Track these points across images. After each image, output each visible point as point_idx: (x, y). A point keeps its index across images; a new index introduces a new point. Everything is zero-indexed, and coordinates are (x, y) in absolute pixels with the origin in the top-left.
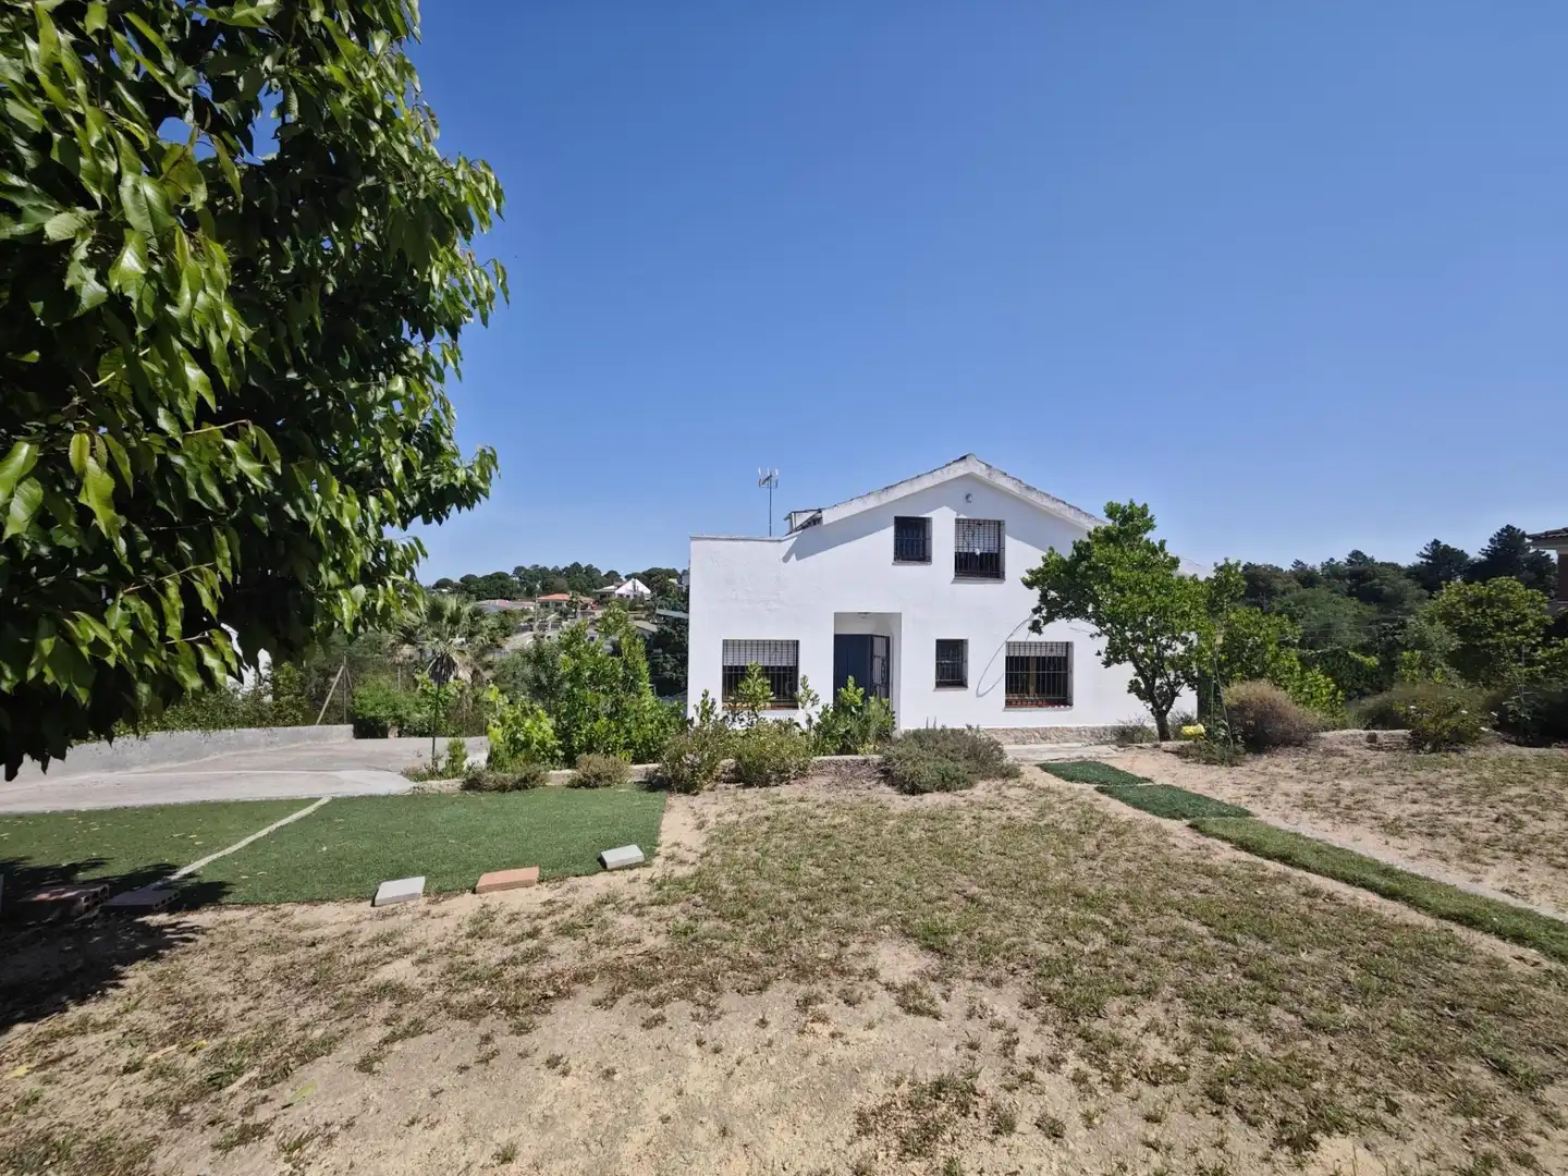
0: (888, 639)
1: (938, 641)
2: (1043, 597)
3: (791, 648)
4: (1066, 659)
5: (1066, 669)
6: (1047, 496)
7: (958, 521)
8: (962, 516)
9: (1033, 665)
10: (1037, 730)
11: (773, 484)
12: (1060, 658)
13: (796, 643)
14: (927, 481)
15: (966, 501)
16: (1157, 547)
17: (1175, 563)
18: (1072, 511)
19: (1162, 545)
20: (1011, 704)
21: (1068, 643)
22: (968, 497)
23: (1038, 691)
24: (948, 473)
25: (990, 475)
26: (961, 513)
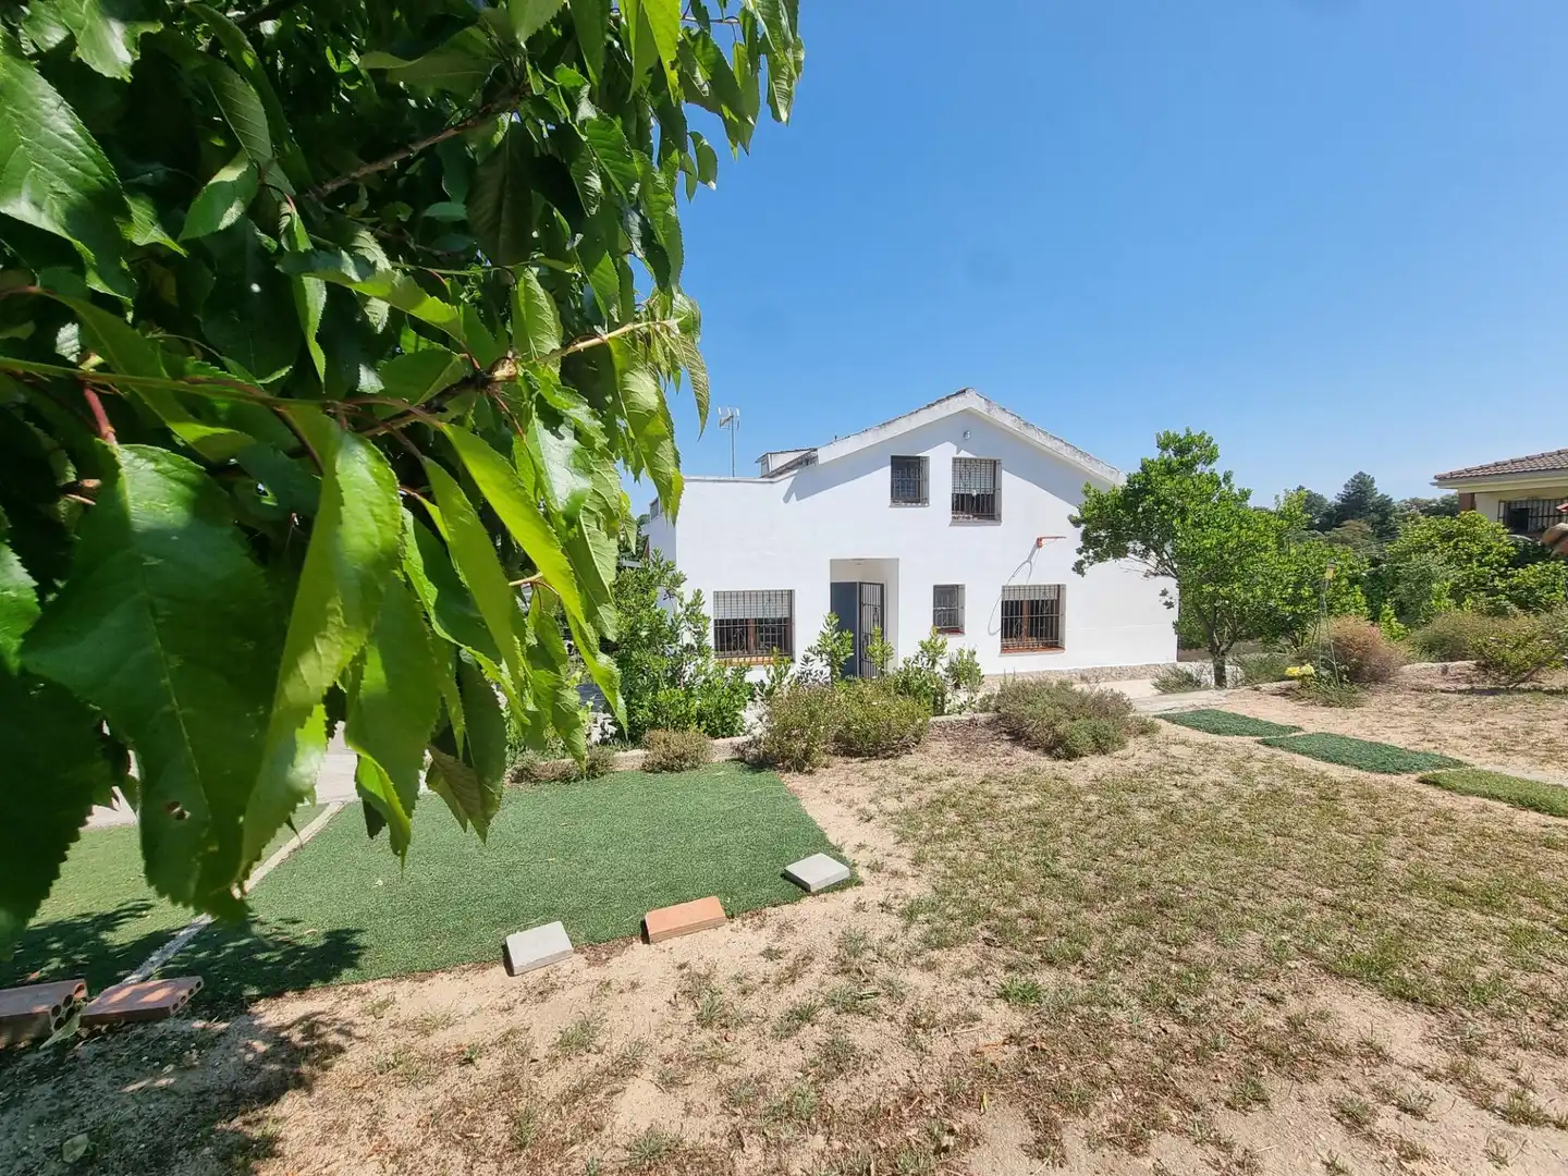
0: (882, 586)
1: (935, 587)
3: (785, 598)
4: (1056, 601)
5: (1057, 612)
6: (1045, 433)
7: (955, 461)
8: (964, 454)
9: (1027, 609)
10: (1031, 674)
11: (735, 426)
12: (1049, 600)
13: (791, 593)
14: (926, 417)
15: (962, 439)
16: (1221, 479)
17: (1246, 495)
18: (1069, 448)
19: (1227, 478)
20: (1005, 649)
21: (1059, 586)
22: (965, 434)
23: (1031, 636)
24: (947, 408)
25: (989, 410)
26: (958, 452)
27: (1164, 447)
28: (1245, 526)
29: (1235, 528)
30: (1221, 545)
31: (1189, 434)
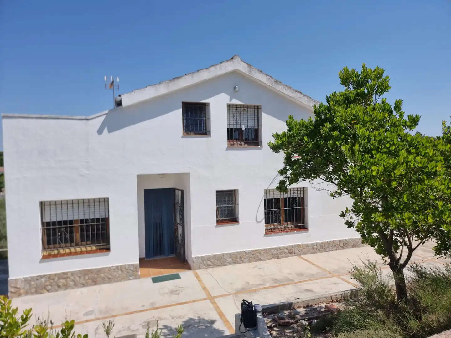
0: (182, 191)
1: (217, 192)
2: (288, 160)
3: (102, 204)
4: (303, 198)
5: (303, 205)
6: (290, 88)
7: (229, 106)
8: (235, 102)
9: (282, 204)
10: (286, 248)
12: (299, 198)
13: (107, 200)
14: (205, 75)
15: (234, 91)
16: (392, 107)
17: (414, 121)
18: (306, 98)
19: (398, 106)
20: (268, 232)
21: (304, 188)
22: (235, 88)
23: (286, 221)
24: (220, 69)
25: (250, 71)
26: (231, 100)
27: (345, 81)
28: (414, 151)
29: (403, 153)
30: (387, 172)
31: (365, 69)
